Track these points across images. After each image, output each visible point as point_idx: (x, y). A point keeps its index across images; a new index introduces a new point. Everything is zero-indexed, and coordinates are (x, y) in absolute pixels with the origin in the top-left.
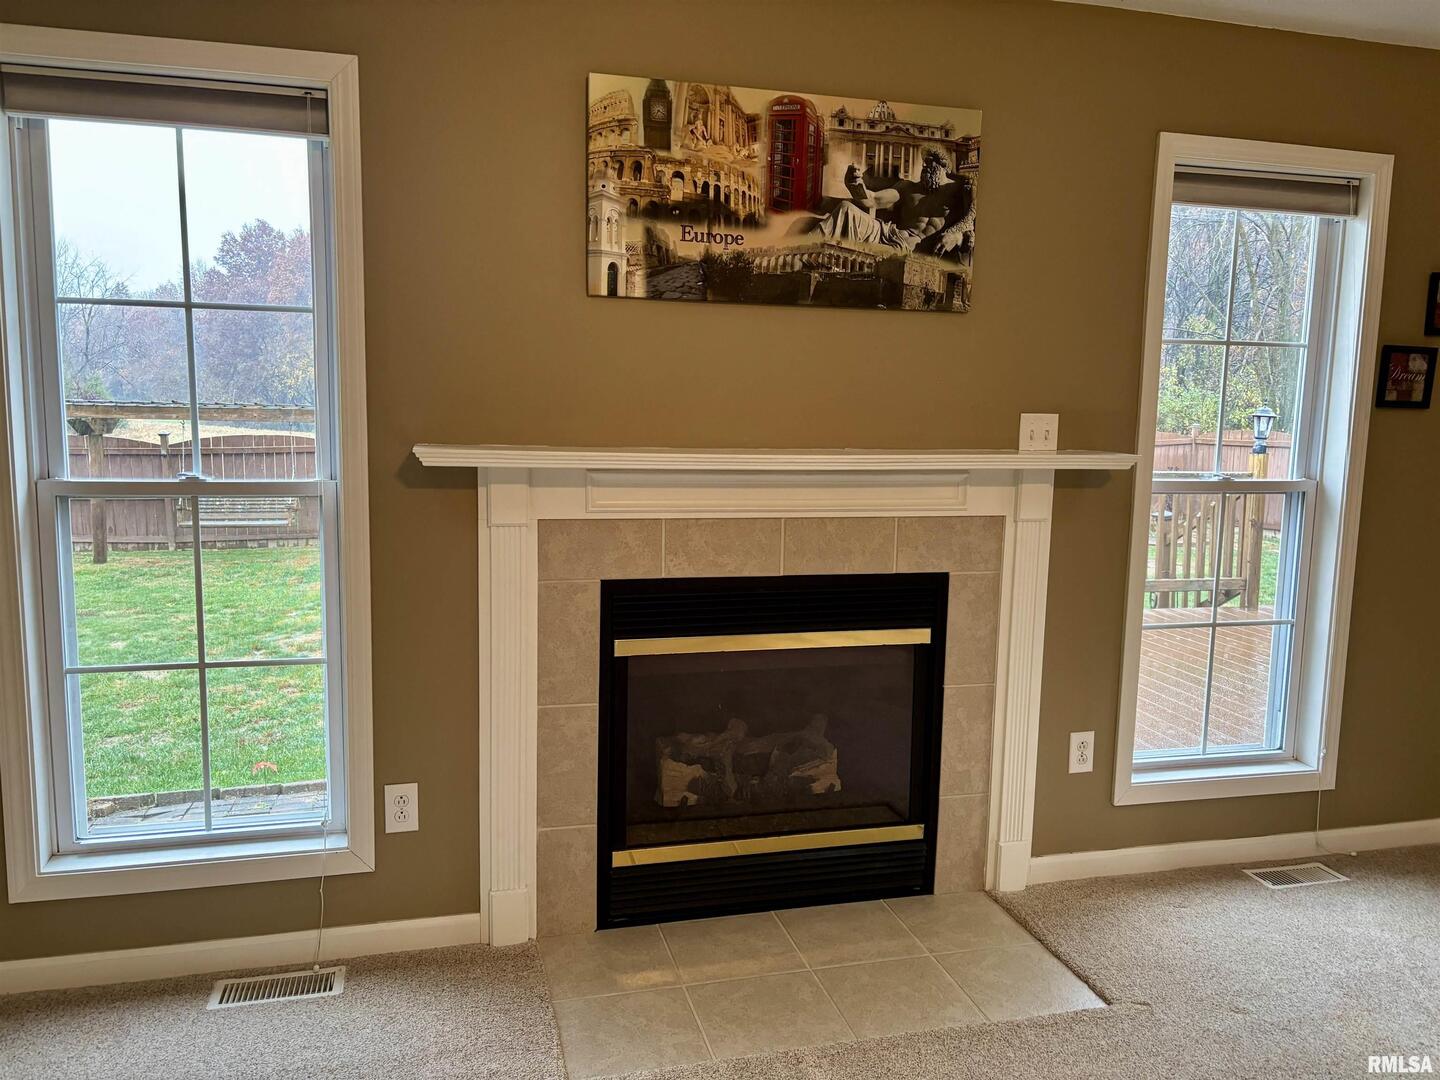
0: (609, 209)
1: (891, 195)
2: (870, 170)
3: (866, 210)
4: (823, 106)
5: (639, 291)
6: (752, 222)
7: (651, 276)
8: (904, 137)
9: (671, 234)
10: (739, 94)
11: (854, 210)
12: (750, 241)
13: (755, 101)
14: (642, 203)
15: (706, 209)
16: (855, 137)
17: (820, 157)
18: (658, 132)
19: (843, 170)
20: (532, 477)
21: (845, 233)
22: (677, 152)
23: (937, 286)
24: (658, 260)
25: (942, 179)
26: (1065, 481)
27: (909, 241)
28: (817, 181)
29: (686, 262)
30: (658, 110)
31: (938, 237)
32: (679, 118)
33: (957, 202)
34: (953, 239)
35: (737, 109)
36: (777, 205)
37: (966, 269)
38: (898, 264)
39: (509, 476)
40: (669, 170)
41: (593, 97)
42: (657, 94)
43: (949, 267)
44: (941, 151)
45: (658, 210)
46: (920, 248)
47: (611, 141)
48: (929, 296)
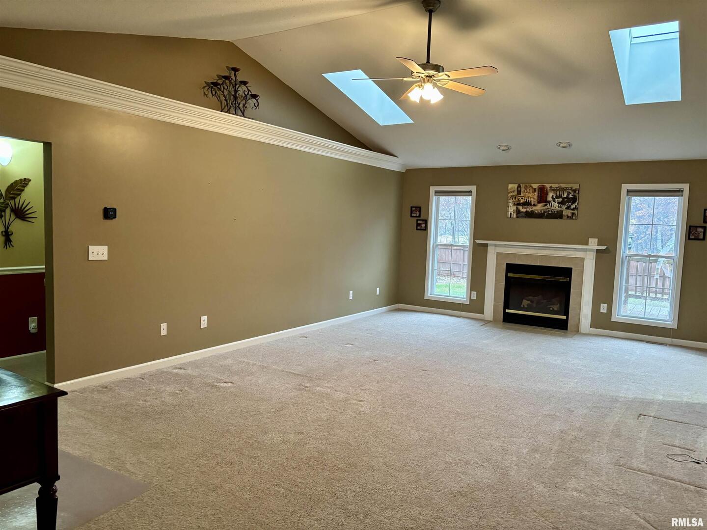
0: (510, 204)
1: (560, 200)
2: (556, 195)
3: (556, 202)
4: (548, 186)
5: (515, 216)
6: (534, 205)
7: (517, 215)
8: (563, 190)
9: (520, 208)
10: (532, 185)
11: (553, 202)
12: (534, 208)
13: (535, 186)
14: (516, 203)
15: (527, 204)
16: (554, 190)
17: (547, 194)
18: (519, 192)
19: (551, 196)
20: (496, 246)
21: (551, 206)
22: (522, 195)
23: (570, 215)
24: (518, 212)
25: (571, 196)
26: (598, 251)
27: (564, 207)
28: (546, 197)
29: (523, 212)
30: (519, 189)
31: (570, 206)
32: (522, 190)
33: (574, 200)
34: (573, 206)
35: (532, 188)
36: (539, 202)
37: (576, 212)
38: (562, 211)
39: (492, 245)
40: (520, 198)
41: (509, 187)
42: (519, 186)
43: (572, 212)
44: (570, 191)
45: (519, 204)
46: (566, 208)
47: (512, 194)
48: (568, 217)
